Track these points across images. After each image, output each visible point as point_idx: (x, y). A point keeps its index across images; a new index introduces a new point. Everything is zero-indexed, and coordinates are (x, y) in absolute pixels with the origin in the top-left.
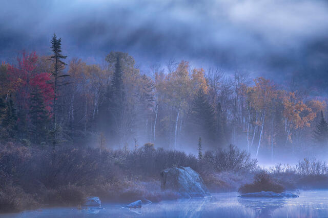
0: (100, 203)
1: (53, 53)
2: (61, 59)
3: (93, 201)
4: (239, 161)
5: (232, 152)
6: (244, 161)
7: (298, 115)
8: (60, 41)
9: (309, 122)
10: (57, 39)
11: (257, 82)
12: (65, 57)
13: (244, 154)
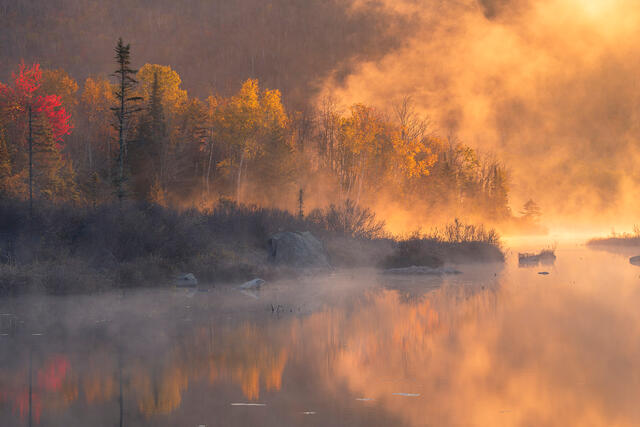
0: (196, 282)
1: (118, 66)
2: (129, 75)
3: (186, 279)
4: (359, 224)
5: (350, 210)
6: (367, 223)
7: (412, 158)
8: (128, 48)
9: (427, 168)
10: (125, 45)
11: (354, 111)
12: (135, 72)
13: (367, 214)
